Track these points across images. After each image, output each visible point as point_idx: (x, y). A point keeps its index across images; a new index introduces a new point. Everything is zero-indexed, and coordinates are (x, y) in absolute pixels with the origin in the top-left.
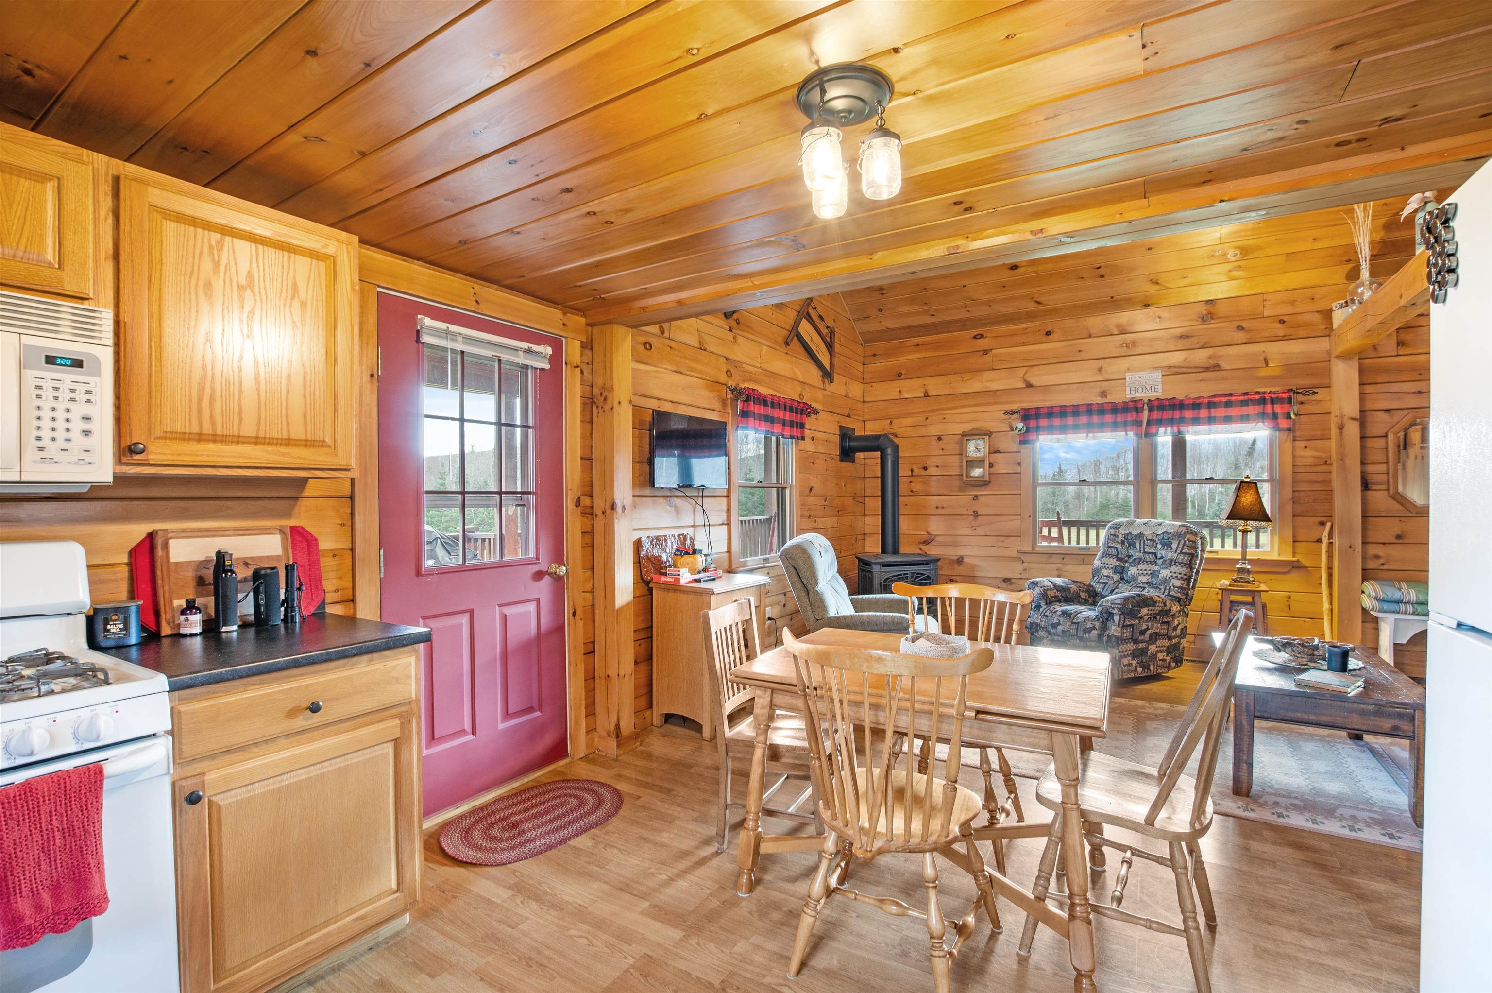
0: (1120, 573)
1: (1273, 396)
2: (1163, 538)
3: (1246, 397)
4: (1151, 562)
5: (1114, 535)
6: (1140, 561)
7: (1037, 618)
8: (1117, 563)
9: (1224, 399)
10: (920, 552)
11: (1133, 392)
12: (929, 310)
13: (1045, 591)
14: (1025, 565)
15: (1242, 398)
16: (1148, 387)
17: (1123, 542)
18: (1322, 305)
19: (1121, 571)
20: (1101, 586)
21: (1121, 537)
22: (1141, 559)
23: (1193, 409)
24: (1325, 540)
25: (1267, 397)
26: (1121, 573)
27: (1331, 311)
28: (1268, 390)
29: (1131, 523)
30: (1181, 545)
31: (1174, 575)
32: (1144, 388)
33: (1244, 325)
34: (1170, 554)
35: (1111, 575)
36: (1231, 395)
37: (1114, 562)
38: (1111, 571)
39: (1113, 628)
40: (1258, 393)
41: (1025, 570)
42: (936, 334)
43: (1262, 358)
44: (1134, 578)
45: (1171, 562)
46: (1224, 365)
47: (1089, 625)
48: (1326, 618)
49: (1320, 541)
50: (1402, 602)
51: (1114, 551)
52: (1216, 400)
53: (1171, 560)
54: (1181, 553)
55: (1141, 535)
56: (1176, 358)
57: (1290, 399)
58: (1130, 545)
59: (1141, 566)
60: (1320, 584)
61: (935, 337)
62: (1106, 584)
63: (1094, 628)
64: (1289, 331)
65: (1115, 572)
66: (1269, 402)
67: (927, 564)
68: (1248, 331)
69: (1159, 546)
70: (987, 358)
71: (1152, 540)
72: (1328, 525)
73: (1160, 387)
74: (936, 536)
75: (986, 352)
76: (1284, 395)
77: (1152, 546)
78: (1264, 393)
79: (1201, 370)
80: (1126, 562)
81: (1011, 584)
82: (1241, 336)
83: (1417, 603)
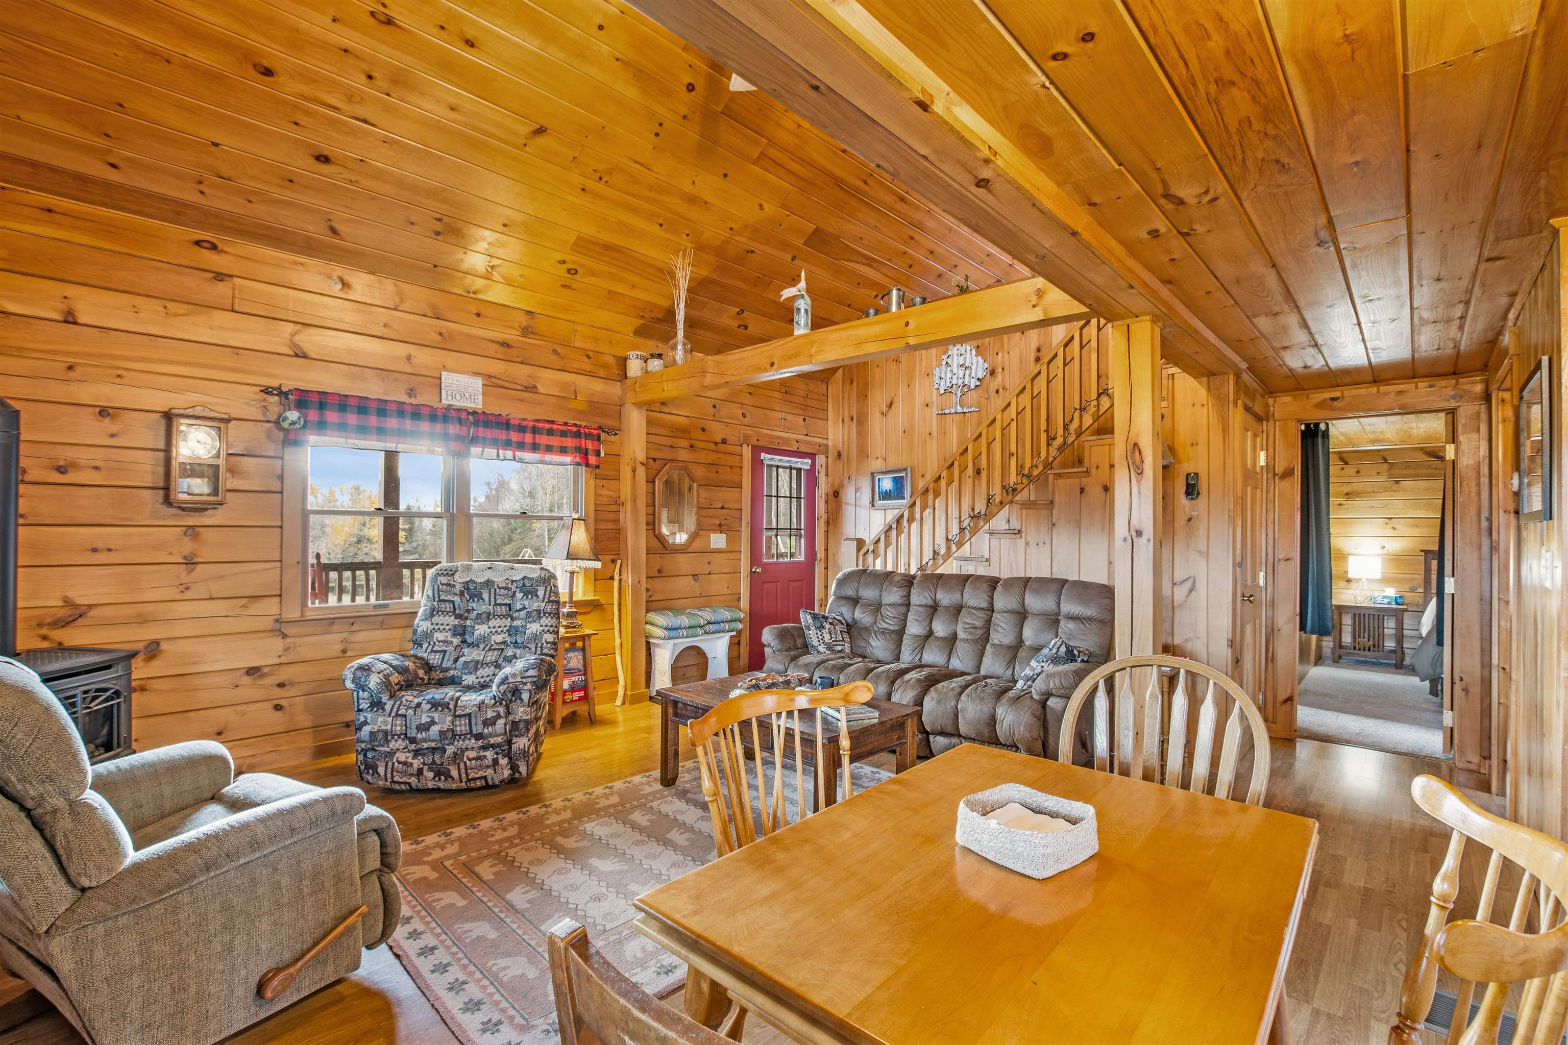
0: (460, 635)
1: (587, 431)
2: (524, 585)
3: (565, 428)
4: (504, 616)
5: (448, 585)
6: (489, 616)
7: (385, 723)
8: (456, 622)
9: (547, 426)
10: (45, 645)
11: (450, 397)
12: (109, 152)
13: (387, 677)
14: (288, 640)
15: (562, 428)
16: (467, 395)
17: (462, 594)
18: (620, 353)
19: (461, 632)
20: (438, 656)
21: (458, 587)
22: (489, 614)
23: (519, 431)
24: (617, 577)
25: (582, 430)
26: (462, 634)
27: (626, 359)
28: (584, 424)
29: (468, 568)
30: (548, 592)
31: (546, 629)
32: (462, 395)
33: (559, 350)
34: (536, 604)
35: (449, 639)
36: (552, 422)
37: (452, 621)
38: (449, 634)
39: (521, 709)
40: (575, 425)
41: (287, 649)
42: (104, 205)
43: (573, 389)
44: (484, 639)
45: (539, 614)
46: (541, 389)
47: (490, 714)
48: (618, 652)
49: (612, 578)
50: (680, 628)
51: (448, 606)
52: (540, 425)
53: (539, 611)
54: (549, 601)
55: (489, 583)
56: (496, 367)
57: (599, 436)
58: (472, 597)
59: (493, 623)
60: (612, 620)
61: (102, 211)
62: (445, 652)
63: (499, 716)
64: (593, 368)
65: (455, 635)
66: (583, 436)
67: (109, 667)
68: (562, 357)
69: (519, 595)
70: (223, 289)
71: (505, 588)
72: (619, 562)
73: (480, 397)
74: (90, 607)
75: (220, 277)
76: (595, 432)
77: (506, 596)
78: (580, 426)
79: (520, 388)
80: (467, 618)
81: (263, 676)
82: (554, 360)
83: (690, 628)
